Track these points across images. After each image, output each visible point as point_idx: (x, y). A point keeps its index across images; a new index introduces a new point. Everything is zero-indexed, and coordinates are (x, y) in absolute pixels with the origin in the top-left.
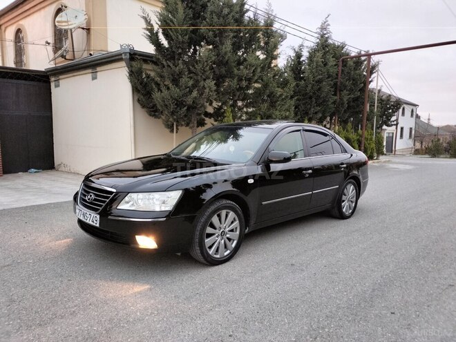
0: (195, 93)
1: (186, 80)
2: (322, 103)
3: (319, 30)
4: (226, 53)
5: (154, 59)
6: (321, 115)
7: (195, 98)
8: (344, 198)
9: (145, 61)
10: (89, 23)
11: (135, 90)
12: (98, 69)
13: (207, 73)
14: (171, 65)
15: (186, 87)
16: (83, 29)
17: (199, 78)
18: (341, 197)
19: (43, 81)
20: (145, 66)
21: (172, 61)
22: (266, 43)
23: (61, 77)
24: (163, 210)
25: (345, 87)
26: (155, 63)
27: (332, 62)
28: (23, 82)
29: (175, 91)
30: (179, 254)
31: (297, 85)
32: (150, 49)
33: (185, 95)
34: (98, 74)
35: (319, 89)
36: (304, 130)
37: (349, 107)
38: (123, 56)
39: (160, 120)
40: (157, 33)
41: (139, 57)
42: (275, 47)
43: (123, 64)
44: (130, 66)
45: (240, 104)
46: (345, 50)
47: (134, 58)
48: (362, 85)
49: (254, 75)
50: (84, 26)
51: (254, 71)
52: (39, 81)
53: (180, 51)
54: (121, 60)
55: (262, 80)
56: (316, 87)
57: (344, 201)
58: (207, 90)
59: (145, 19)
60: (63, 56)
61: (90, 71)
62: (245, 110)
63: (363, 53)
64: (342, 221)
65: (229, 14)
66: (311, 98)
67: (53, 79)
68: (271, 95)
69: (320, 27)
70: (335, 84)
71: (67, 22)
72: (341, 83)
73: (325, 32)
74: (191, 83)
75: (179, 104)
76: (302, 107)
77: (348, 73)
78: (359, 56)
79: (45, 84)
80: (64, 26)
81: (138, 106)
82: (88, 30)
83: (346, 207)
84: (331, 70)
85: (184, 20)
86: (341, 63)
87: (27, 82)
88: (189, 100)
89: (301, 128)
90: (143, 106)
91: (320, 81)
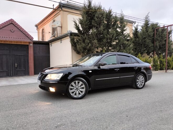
0: (90, 45)
1: (87, 41)
2: (146, 47)
3: (145, 19)
4: (101, 30)
5: (78, 35)
6: (146, 51)
7: (90, 46)
8: (137, 81)
9: (75, 36)
10: (62, 25)
11: (72, 45)
12: (62, 39)
13: (94, 38)
14: (83, 36)
15: (87, 43)
16: (60, 27)
17: (92, 40)
18: (136, 80)
19: (47, 44)
20: (75, 37)
21: (83, 35)
22: (121, 26)
23: (52, 43)
24: (57, 79)
25: (158, 40)
26: (78, 36)
27: (150, 30)
28: (41, 45)
29: (83, 45)
30: (64, 94)
31: (136, 40)
32: (76, 31)
33: (87, 46)
34: (62, 41)
35: (145, 41)
36: (118, 55)
37: (160, 48)
38: (68, 35)
39: (81, 55)
40: (78, 26)
41: (73, 34)
42: (124, 27)
43: (68, 37)
44: (70, 38)
45: (110, 48)
46: (158, 25)
47: (72, 35)
48: (166, 38)
49: (113, 37)
50: (60, 26)
51: (113, 36)
52: (46, 44)
53: (85, 31)
54: (68, 36)
55: (118, 39)
56: (143, 41)
57: (138, 82)
58: (94, 44)
59: (74, 22)
60: (54, 36)
61: (60, 40)
62: (112, 50)
63: (165, 25)
64: (137, 90)
65: (102, 17)
66: (141, 45)
67: (50, 44)
68: (123, 44)
69: (145, 17)
70: (153, 39)
71: (55, 25)
72: (156, 38)
73: (147, 19)
74: (88, 42)
75: (85, 49)
76: (138, 49)
77: (159, 34)
78: (164, 27)
79: (48, 46)
80: (54, 27)
81: (73, 51)
82: (62, 27)
83: (139, 84)
84: (150, 34)
85: (87, 21)
86: (155, 31)
87: (43, 45)
88: (88, 47)
89: (116, 54)
90: (75, 51)
91: (145, 38)
